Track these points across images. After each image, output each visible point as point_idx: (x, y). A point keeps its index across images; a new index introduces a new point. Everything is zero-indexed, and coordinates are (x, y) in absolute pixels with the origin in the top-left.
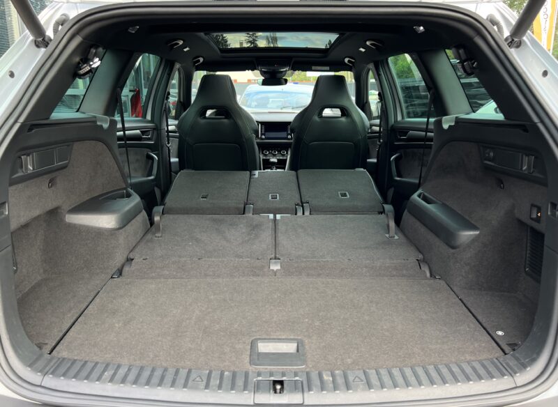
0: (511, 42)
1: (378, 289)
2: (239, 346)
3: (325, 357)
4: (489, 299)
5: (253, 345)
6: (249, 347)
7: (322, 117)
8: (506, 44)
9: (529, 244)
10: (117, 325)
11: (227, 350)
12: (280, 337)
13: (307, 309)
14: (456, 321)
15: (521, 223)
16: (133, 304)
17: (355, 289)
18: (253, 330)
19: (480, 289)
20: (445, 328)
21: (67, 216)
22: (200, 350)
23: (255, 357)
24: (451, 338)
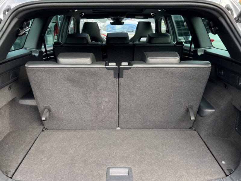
0: (238, 20)
1: (166, 136)
2: (101, 172)
3: (141, 178)
4: (217, 142)
5: (108, 171)
6: (106, 172)
7: (140, 42)
8: (235, 21)
9: (238, 118)
10: (44, 160)
11: (96, 174)
12: (120, 166)
13: (133, 149)
14: (203, 155)
15: (235, 108)
16: (52, 147)
17: (155, 137)
18: (108, 162)
19: (213, 136)
20: (198, 160)
21: (20, 101)
22: (83, 174)
23: (108, 178)
24: (201, 166)
